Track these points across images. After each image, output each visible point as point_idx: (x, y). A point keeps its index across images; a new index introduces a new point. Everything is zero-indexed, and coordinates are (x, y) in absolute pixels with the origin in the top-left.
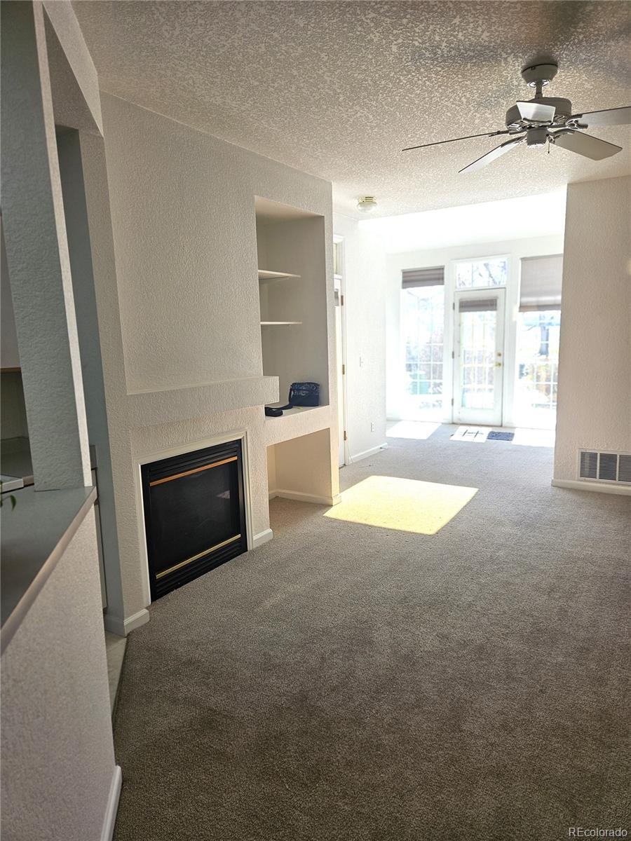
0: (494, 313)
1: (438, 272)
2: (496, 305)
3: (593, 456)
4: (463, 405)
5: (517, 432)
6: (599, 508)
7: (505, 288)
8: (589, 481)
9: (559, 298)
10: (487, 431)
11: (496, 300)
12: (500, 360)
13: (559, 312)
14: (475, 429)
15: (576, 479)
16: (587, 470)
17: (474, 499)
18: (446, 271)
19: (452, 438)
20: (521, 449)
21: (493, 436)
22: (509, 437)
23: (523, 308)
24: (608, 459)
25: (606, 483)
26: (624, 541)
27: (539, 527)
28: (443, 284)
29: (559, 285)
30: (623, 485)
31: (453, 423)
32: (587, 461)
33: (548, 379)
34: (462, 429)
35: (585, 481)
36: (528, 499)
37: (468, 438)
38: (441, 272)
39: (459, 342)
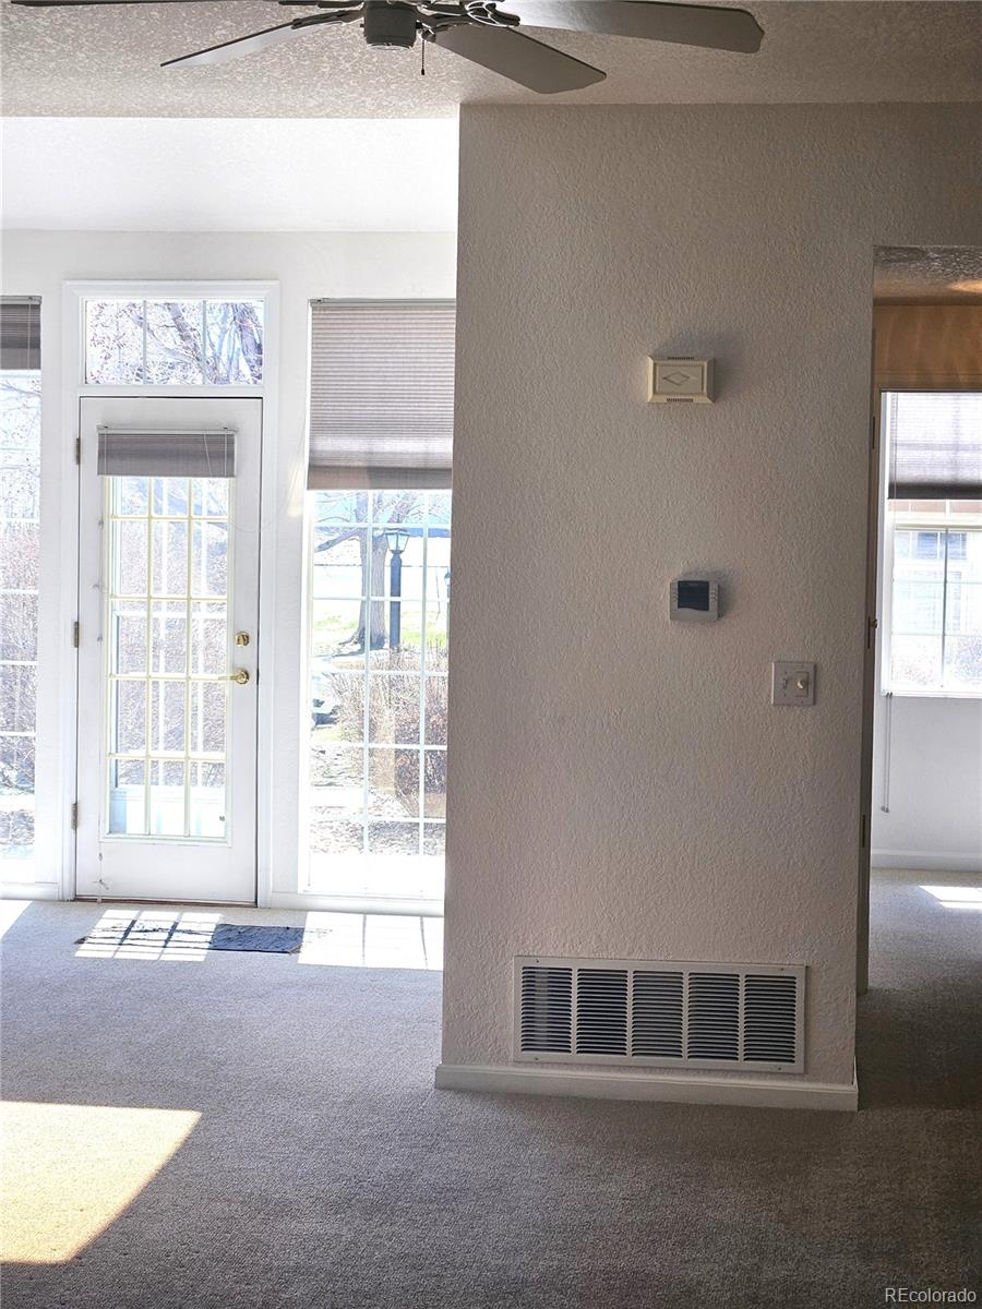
0: (223, 483)
1: (17, 317)
2: (231, 455)
3: (560, 977)
4: (116, 827)
5: (312, 921)
6: (579, 1142)
7: (261, 398)
8: (552, 1064)
9: (441, 447)
10: (208, 921)
11: (231, 442)
12: (245, 656)
13: (445, 496)
14: (165, 918)
15: (511, 1057)
16: (542, 1029)
17: (188, 1146)
18: (46, 318)
19: (85, 951)
20: (331, 979)
21: (228, 939)
22: (288, 940)
23: (323, 472)
24: (603, 987)
25: (601, 1067)
26: (650, 1224)
27: (405, 1211)
28: (37, 366)
29: (441, 400)
30: (645, 1068)
31: (77, 899)
32: (542, 997)
33: (406, 733)
34: (119, 917)
35: (537, 1063)
36: (365, 1131)
37: (143, 951)
38: (28, 317)
39: (100, 586)
